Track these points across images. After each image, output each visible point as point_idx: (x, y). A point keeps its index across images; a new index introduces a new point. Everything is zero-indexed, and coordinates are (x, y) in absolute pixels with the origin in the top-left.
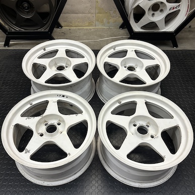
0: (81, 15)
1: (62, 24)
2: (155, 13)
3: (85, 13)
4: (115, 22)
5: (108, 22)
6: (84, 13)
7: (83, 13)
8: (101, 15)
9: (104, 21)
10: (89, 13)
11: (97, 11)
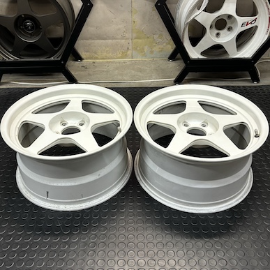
0: (110, 41)
1: (83, 55)
2: (221, 32)
3: (117, 39)
4: (161, 51)
5: (152, 52)
6: (115, 39)
7: (113, 38)
8: (140, 41)
9: (145, 51)
10: (123, 38)
11: (134, 35)
